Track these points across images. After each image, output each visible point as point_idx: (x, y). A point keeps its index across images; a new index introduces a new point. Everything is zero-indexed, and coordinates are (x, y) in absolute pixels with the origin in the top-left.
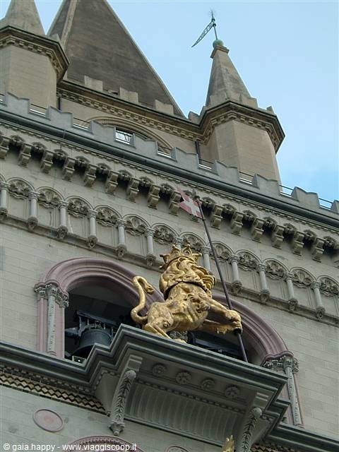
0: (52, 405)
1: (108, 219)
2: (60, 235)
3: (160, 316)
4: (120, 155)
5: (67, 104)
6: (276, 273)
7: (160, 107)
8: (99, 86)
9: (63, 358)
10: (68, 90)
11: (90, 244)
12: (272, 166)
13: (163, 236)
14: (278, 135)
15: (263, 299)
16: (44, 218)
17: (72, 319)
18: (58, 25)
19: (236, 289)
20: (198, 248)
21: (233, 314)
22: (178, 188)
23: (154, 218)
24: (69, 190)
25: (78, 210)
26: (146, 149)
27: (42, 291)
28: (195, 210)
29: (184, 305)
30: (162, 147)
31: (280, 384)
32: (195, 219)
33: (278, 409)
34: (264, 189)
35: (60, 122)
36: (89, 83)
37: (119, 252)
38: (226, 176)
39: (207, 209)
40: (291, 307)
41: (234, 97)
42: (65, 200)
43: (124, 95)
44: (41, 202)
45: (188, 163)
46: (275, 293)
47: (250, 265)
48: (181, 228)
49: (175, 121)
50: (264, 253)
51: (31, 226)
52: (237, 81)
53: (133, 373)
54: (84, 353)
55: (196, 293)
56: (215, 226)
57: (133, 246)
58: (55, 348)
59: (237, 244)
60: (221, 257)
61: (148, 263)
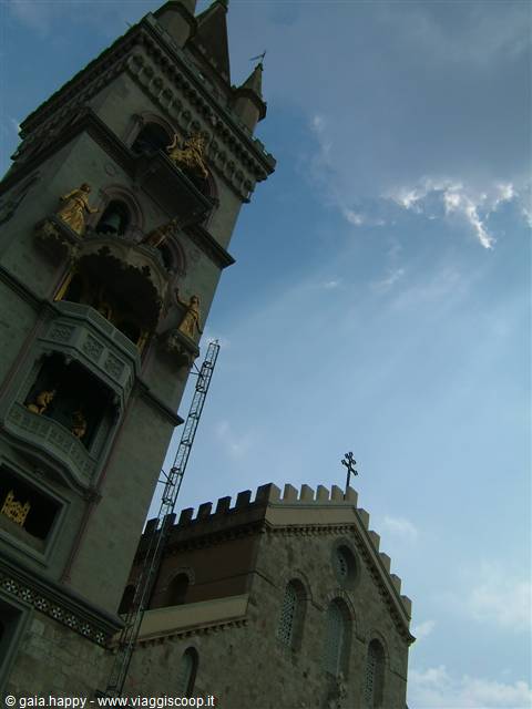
0: (115, 164)
1: (177, 105)
2: (155, 101)
3: (177, 155)
4: (197, 83)
5: (187, 50)
6: (231, 168)
7: (223, 75)
8: (204, 51)
9: (129, 147)
10: (190, 45)
11: (165, 111)
12: (254, 125)
13: (196, 126)
14: (263, 116)
15: (220, 174)
16: (152, 90)
17: (140, 136)
18: (201, 16)
19: (212, 164)
20: (207, 138)
21: (206, 172)
22: (212, 111)
23: (196, 117)
24: (168, 85)
25: (168, 95)
26: (208, 87)
27: (136, 118)
28: (214, 123)
29: (188, 156)
30: (215, 90)
31: (208, 208)
32: (211, 126)
33: (203, 218)
34: (246, 132)
35: (181, 55)
36: (200, 47)
37: (175, 122)
38: (234, 118)
39: (219, 126)
40: (229, 184)
41: (255, 89)
42: (165, 88)
43: (212, 61)
44: (155, 82)
45: (222, 103)
46: (226, 174)
47: (223, 158)
48: (204, 127)
49: (226, 84)
50: (231, 157)
51: (145, 89)
52: (259, 84)
53: (154, 171)
54: (138, 152)
55: (196, 154)
56: (219, 135)
57: (181, 123)
58: (129, 142)
59: (222, 147)
60: (214, 148)
61: (183, 133)
